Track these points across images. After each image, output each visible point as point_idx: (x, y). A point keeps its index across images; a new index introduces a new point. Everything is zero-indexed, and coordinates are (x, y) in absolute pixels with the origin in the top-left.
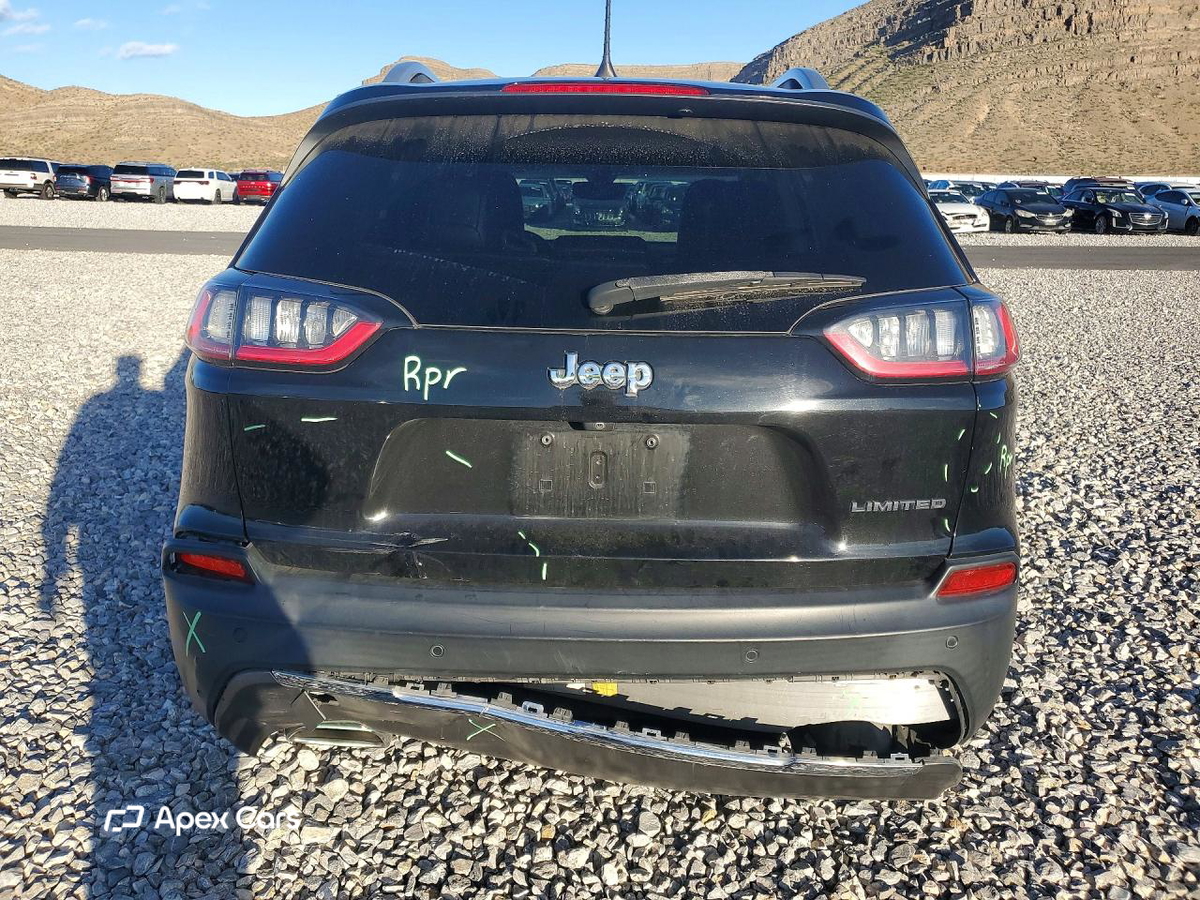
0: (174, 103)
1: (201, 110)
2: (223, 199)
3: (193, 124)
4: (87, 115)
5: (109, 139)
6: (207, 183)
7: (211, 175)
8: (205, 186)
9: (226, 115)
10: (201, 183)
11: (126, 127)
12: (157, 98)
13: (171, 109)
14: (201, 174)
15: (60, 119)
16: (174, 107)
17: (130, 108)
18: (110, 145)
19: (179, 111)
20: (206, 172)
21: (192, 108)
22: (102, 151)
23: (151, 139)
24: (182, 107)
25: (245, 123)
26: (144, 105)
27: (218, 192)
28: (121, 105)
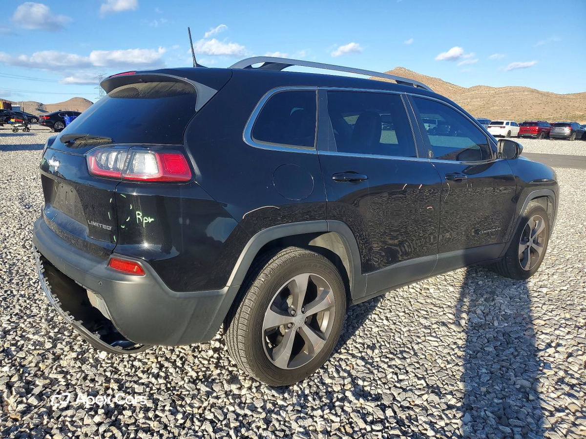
0: (525, 89)
1: (538, 92)
2: (511, 135)
3: (532, 99)
4: (481, 98)
5: (488, 108)
6: (504, 127)
7: (507, 124)
8: (503, 129)
9: (552, 94)
10: (501, 127)
11: (497, 102)
12: (515, 87)
13: (522, 93)
14: (502, 123)
15: (469, 100)
16: (524, 91)
17: (502, 93)
18: (489, 111)
19: (526, 93)
20: (505, 122)
21: (533, 91)
22: (484, 114)
23: (508, 108)
24: (528, 91)
25: (562, 97)
26: (509, 92)
27: (509, 132)
28: (498, 92)
